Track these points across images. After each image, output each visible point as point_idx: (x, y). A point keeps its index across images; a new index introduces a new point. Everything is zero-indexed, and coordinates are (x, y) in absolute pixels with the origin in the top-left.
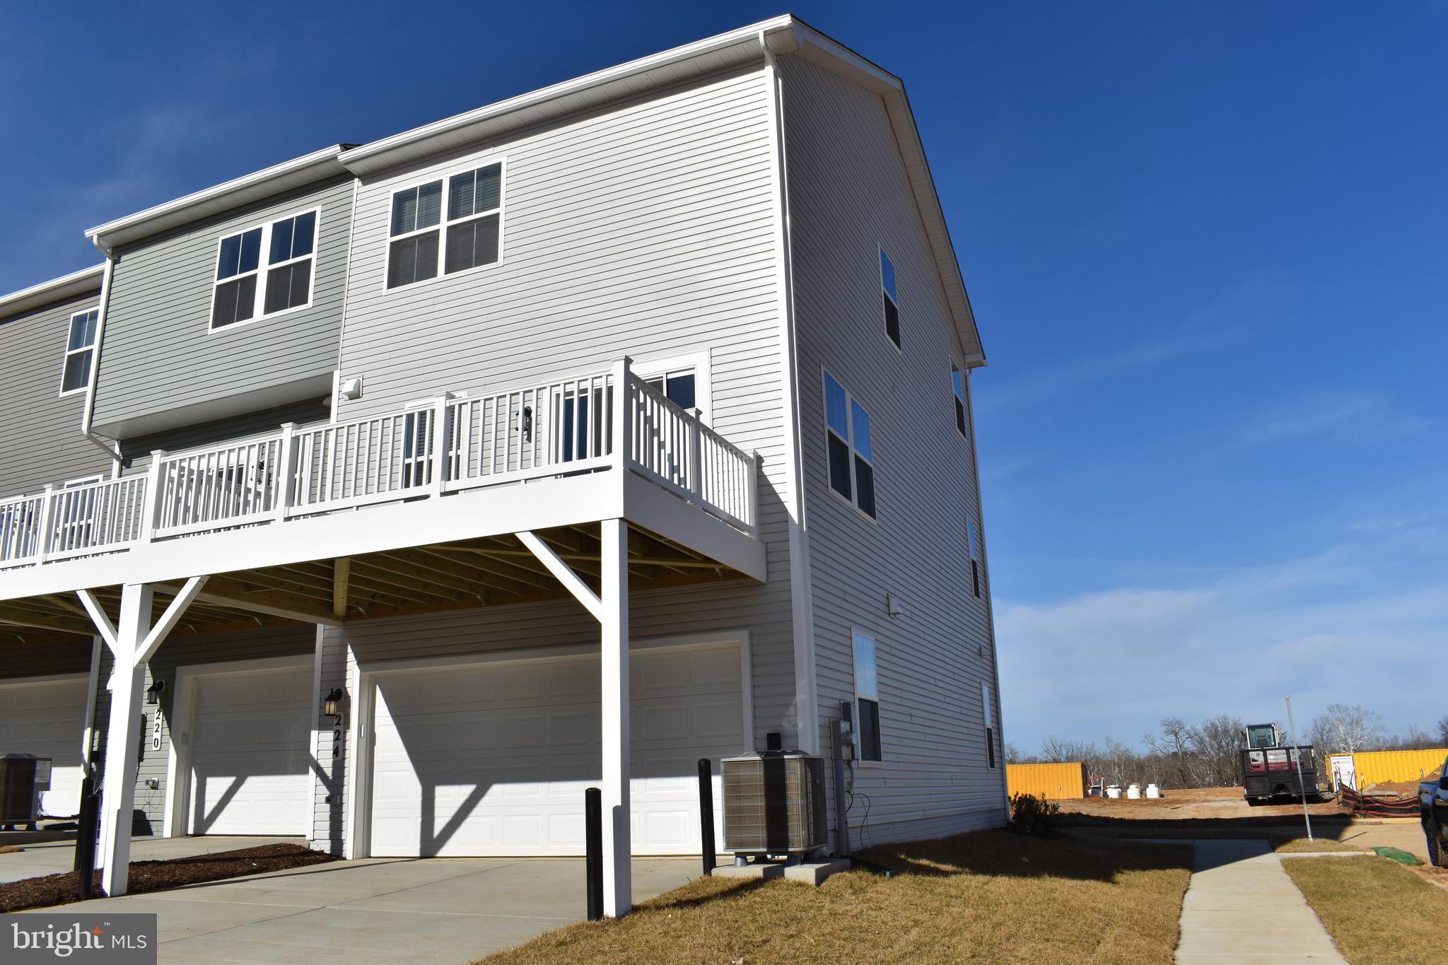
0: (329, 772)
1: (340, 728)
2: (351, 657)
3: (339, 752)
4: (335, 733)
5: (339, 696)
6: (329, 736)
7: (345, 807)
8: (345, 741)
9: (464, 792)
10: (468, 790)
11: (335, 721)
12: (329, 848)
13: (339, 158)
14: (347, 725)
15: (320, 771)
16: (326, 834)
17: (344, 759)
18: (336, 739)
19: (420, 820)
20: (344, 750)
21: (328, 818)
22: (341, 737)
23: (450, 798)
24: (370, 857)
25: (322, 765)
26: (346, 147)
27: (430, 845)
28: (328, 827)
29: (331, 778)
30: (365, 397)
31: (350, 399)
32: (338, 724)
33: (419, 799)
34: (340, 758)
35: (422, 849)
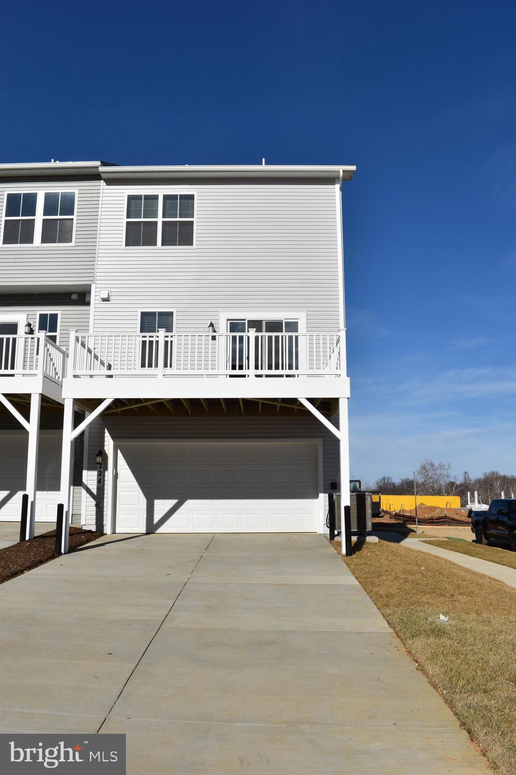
0: (95, 491)
1: (102, 470)
2: (107, 434)
3: (101, 482)
4: (98, 472)
5: (102, 454)
6: (95, 474)
7: (105, 509)
8: (104, 476)
9: (171, 503)
10: (173, 502)
11: (99, 466)
12: (95, 529)
13: (99, 169)
14: (106, 468)
15: (89, 491)
16: (94, 522)
17: (104, 485)
18: (99, 475)
19: (145, 516)
20: (104, 481)
21: (95, 514)
22: (102, 474)
23: (162, 506)
24: (115, 533)
25: (90, 488)
26: (104, 164)
27: (151, 528)
28: (95, 519)
29: (96, 494)
30: (112, 302)
31: (103, 301)
32: (101, 468)
33: (145, 506)
34: (101, 484)
35: (147, 530)
